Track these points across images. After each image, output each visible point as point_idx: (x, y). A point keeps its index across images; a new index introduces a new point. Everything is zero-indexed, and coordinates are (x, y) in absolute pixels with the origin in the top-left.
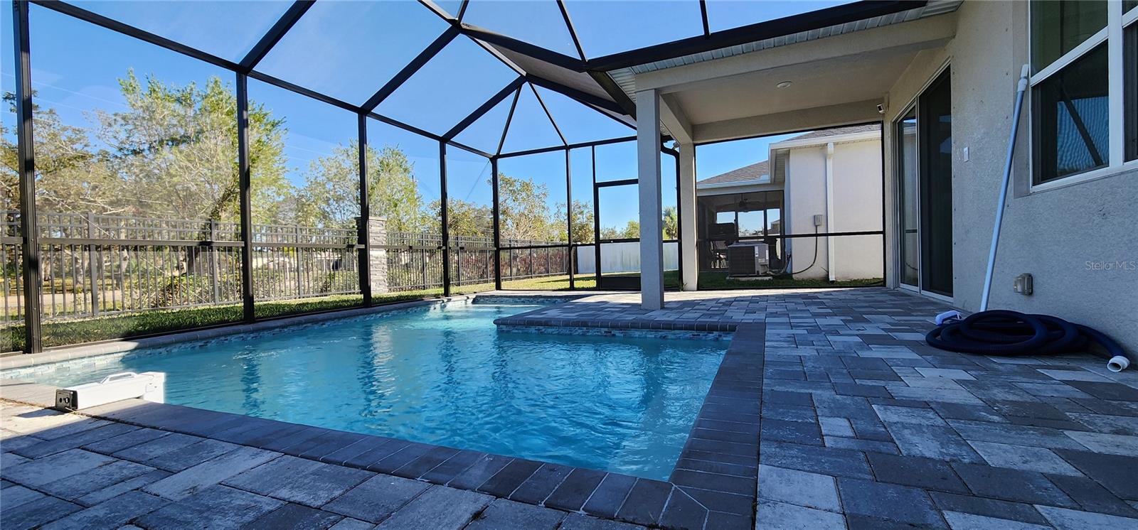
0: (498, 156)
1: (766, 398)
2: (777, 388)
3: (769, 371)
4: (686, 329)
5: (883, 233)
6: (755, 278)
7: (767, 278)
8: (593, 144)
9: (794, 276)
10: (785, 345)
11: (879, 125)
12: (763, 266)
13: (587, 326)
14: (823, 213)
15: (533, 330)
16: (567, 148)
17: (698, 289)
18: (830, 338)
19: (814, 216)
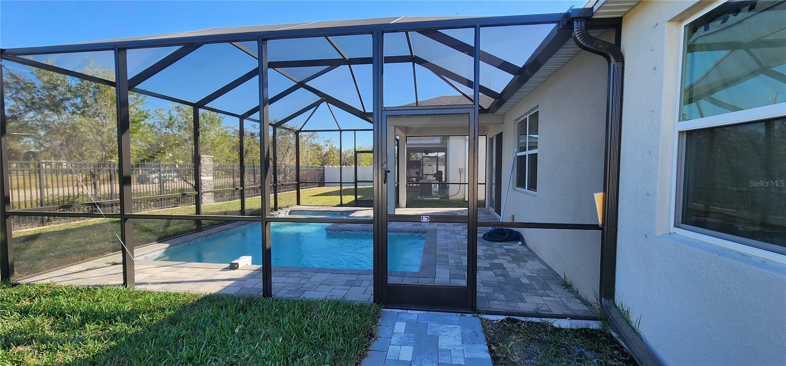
0: (300, 131)
1: (437, 256)
2: (440, 253)
3: (438, 248)
4: (408, 232)
5: (485, 184)
6: (431, 198)
7: (437, 198)
8: (355, 130)
9: (450, 198)
10: (443, 239)
11: (485, 137)
12: (436, 192)
14: (464, 168)
16: (341, 131)
17: (406, 207)
18: (457, 236)
19: (460, 169)
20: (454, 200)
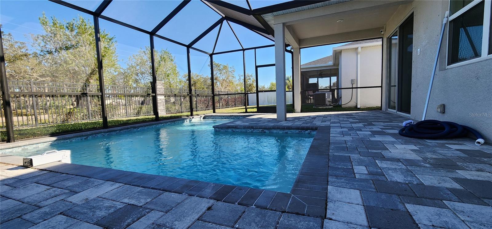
0: (213, 54)
1: (330, 158)
2: (336, 154)
3: (332, 146)
4: (296, 129)
5: (381, 87)
6: (325, 107)
7: (331, 107)
8: (255, 48)
9: (342, 106)
10: (339, 135)
11: (381, 39)
12: (329, 101)
13: (253, 128)
14: (356, 78)
15: (230, 130)
16: (244, 50)
17: (301, 112)
18: (358, 132)
19: (352, 80)
20: (346, 108)
